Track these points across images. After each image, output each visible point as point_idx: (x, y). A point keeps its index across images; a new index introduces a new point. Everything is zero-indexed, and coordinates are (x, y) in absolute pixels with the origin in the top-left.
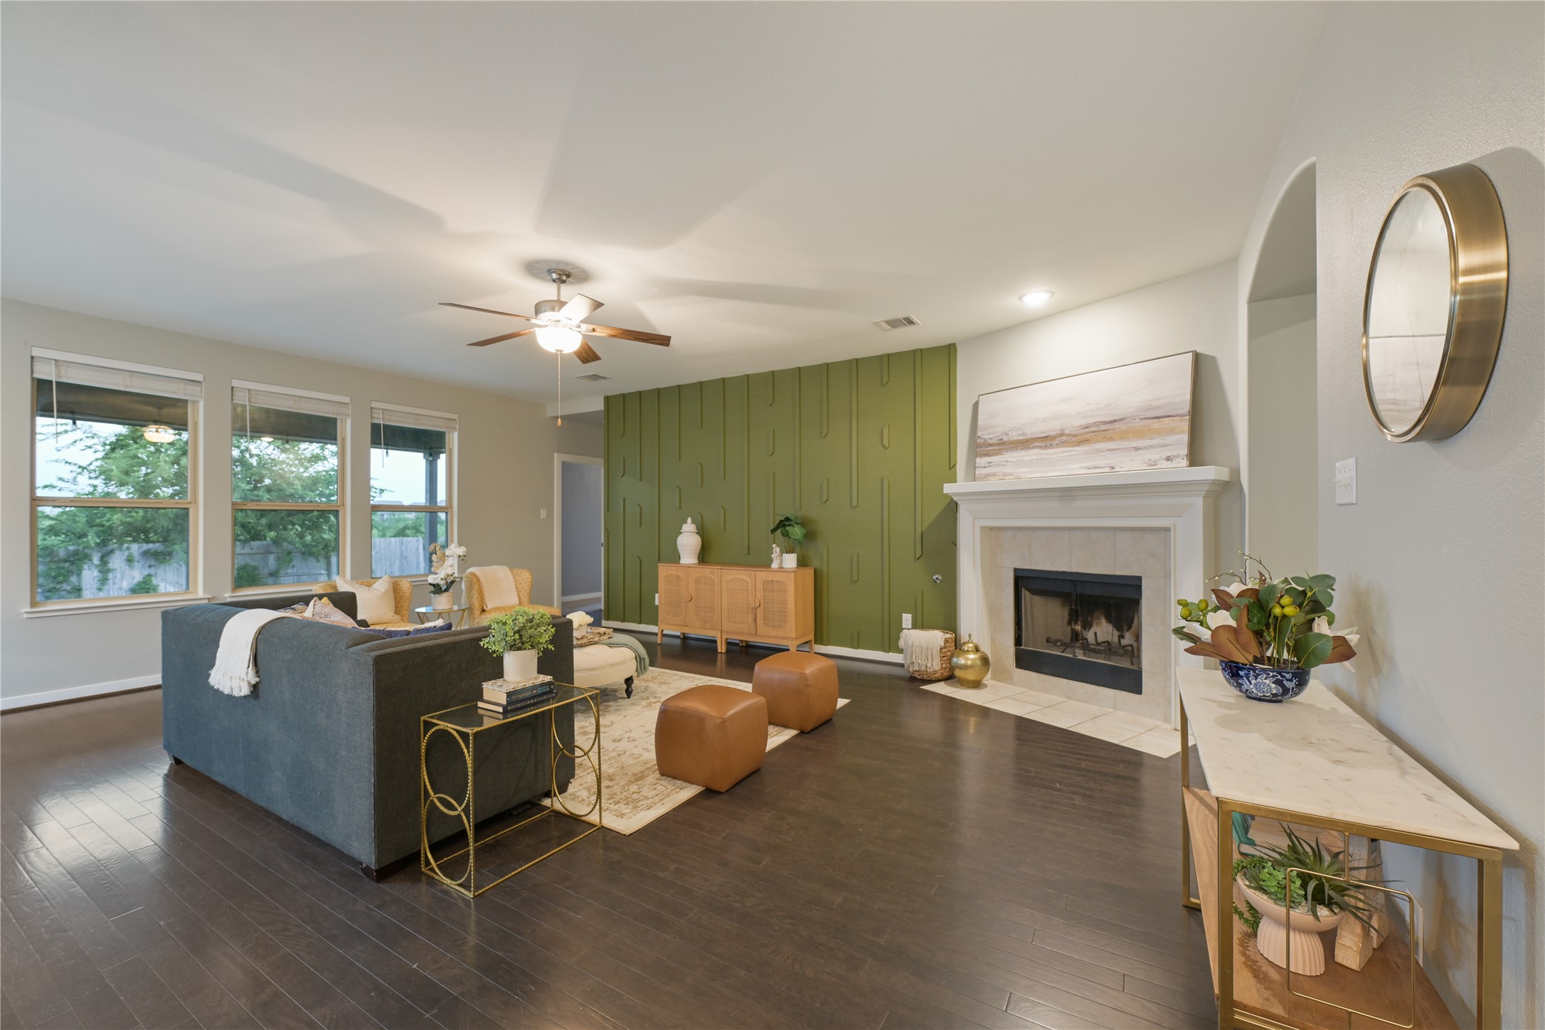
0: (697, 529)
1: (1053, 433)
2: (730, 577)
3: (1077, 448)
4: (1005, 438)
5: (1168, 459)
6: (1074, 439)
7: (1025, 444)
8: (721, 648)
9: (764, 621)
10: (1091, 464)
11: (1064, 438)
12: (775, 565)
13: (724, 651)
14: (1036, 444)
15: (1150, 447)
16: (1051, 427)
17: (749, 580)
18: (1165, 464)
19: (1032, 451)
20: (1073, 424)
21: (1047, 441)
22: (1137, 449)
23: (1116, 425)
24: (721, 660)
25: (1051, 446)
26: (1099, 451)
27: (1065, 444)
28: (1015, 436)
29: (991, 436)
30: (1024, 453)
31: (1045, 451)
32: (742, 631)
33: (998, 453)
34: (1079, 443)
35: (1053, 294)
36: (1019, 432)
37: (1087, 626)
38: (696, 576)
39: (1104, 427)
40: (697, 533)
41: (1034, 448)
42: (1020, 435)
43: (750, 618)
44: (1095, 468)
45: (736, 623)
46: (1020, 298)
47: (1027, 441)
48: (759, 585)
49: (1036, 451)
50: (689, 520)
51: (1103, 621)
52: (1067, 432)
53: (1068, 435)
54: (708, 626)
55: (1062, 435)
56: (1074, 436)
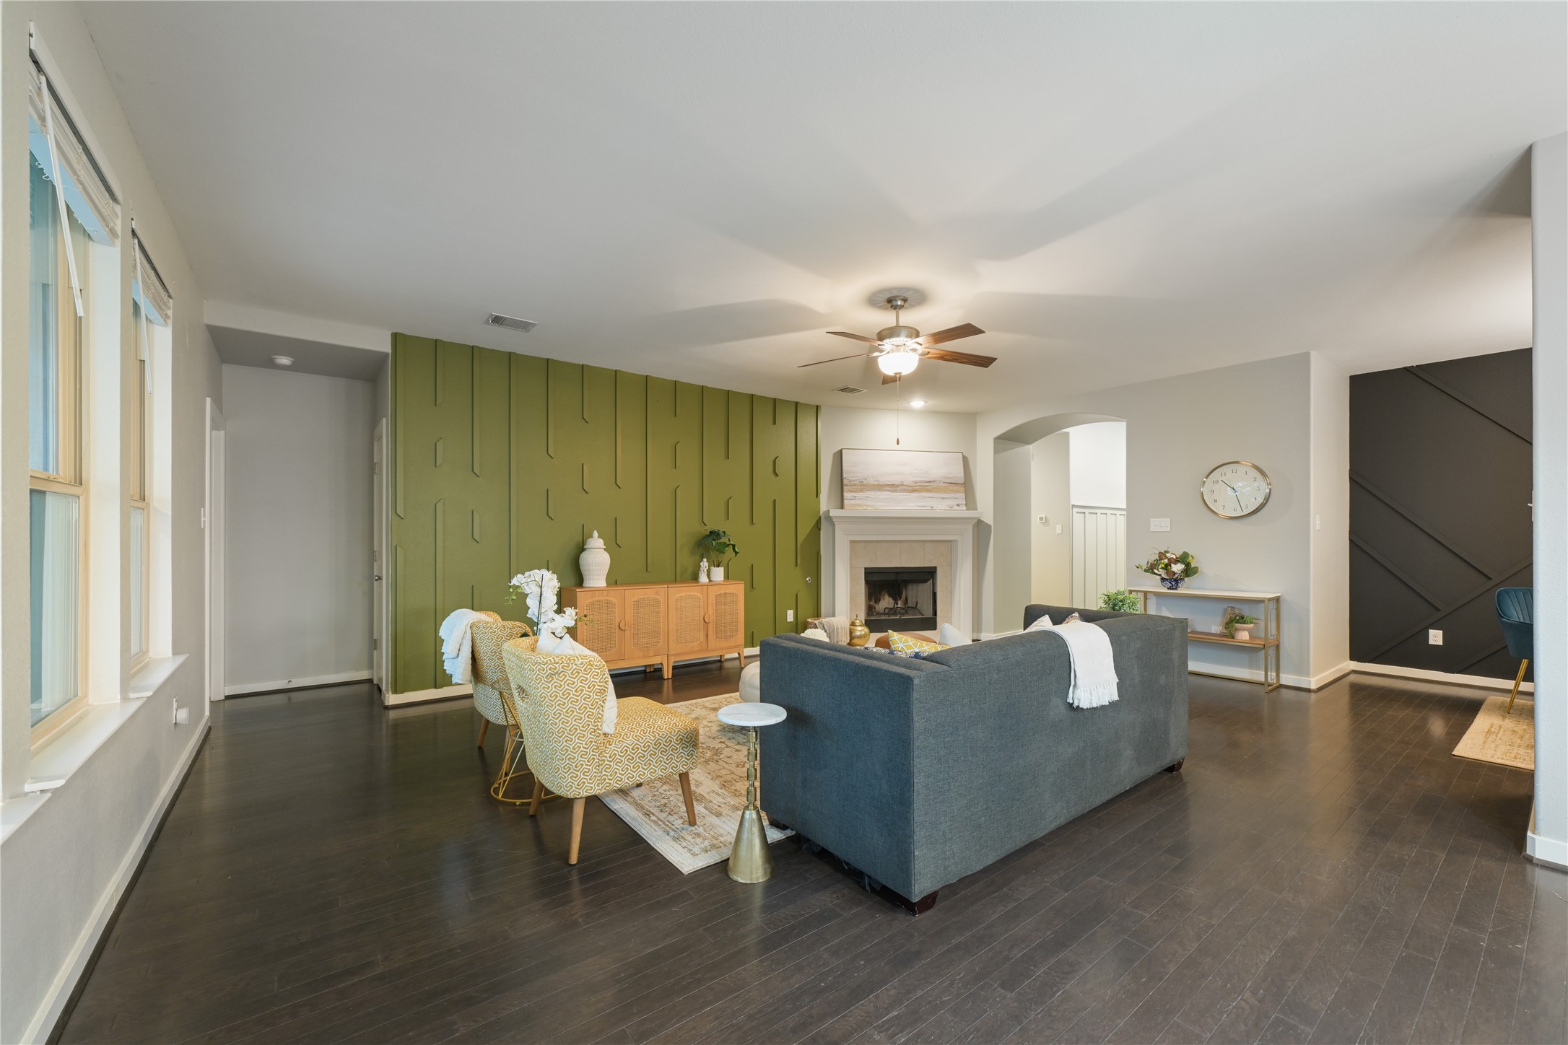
0: (605, 545)
1: (897, 483)
2: (679, 595)
3: (912, 494)
4: (865, 482)
5: (958, 505)
6: (909, 488)
7: (880, 487)
8: (668, 673)
9: (716, 634)
10: (919, 504)
11: (904, 487)
12: (703, 578)
13: (670, 677)
14: (887, 488)
15: (949, 498)
16: (896, 479)
17: (701, 596)
18: (957, 508)
19: (884, 493)
20: (909, 480)
21: (894, 487)
22: (943, 498)
23: (932, 484)
24: (667, 686)
25: (896, 491)
26: (925, 497)
27: (905, 491)
28: (871, 481)
29: (854, 479)
30: (879, 493)
31: (893, 494)
32: (692, 652)
33: (861, 491)
34: (913, 491)
35: (926, 402)
36: (874, 479)
37: (877, 601)
38: (636, 599)
39: (925, 484)
40: (605, 549)
41: (886, 490)
42: (875, 481)
43: (702, 635)
44: (923, 506)
45: (686, 642)
46: (908, 403)
47: (879, 485)
48: (712, 599)
49: (887, 493)
50: (596, 534)
51: (887, 596)
52: (905, 483)
53: (905, 486)
54: (651, 653)
55: (902, 485)
56: (910, 487)
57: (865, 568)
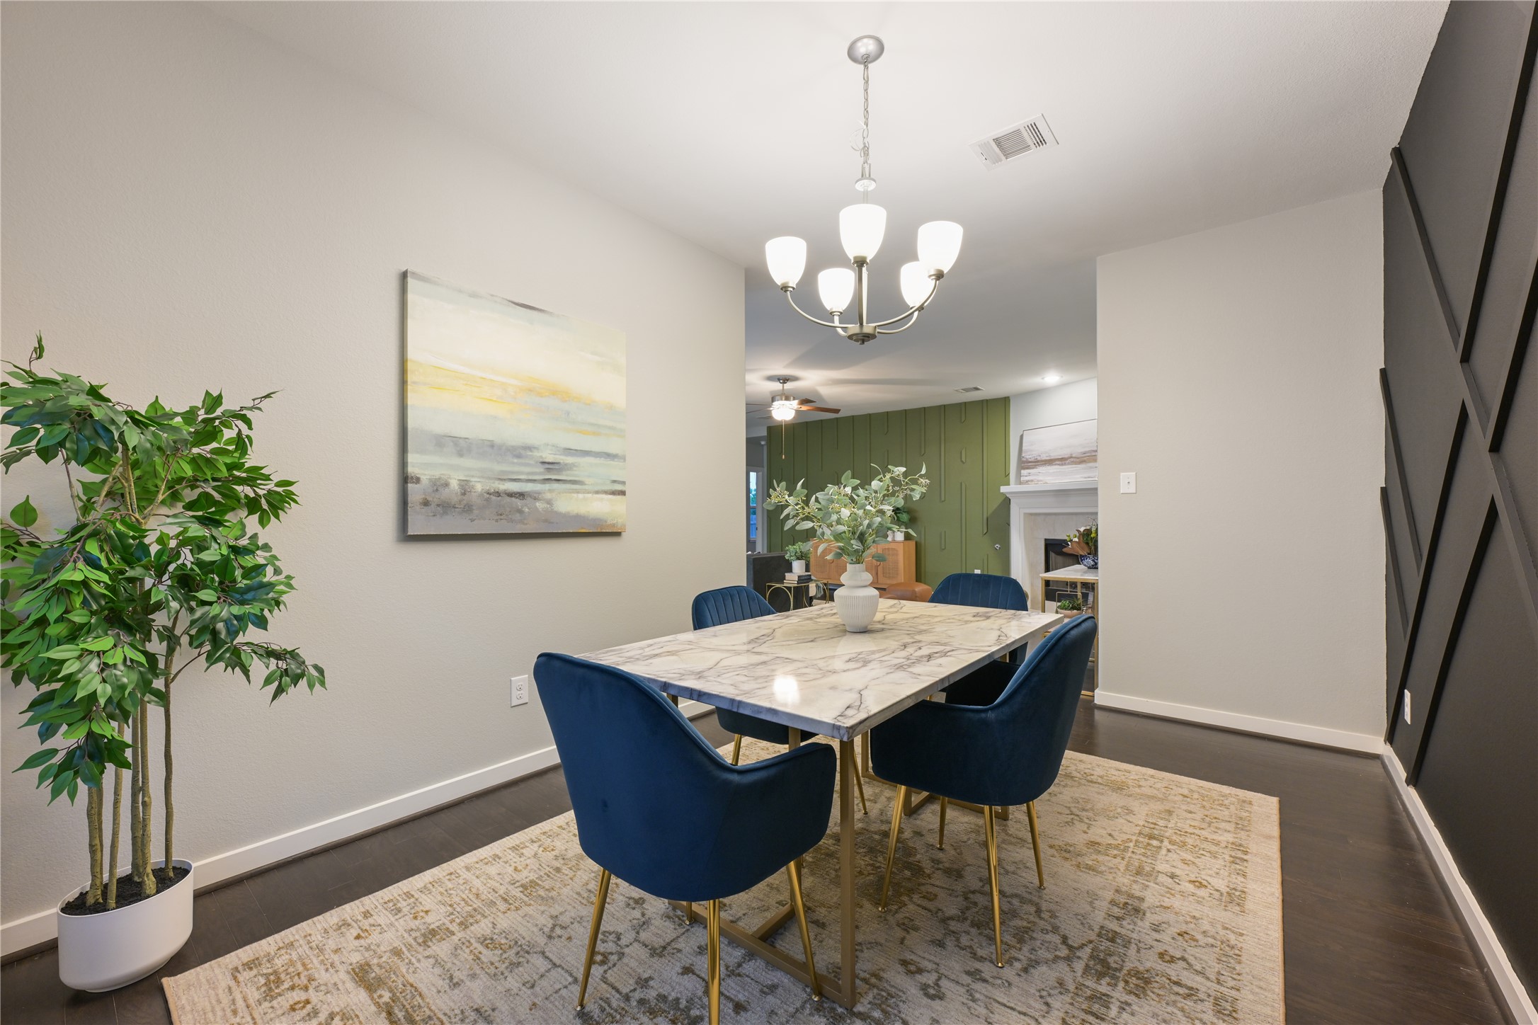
1: (1066, 456)
3: (1080, 466)
4: (1038, 458)
6: (1078, 460)
7: (1050, 462)
9: (883, 574)
10: (1086, 475)
11: (1072, 460)
12: (890, 539)
14: (1056, 463)
16: (1065, 452)
19: (1054, 467)
20: (1077, 451)
21: (1063, 460)
25: (1065, 464)
27: (1073, 463)
28: (1044, 457)
29: (1030, 457)
30: (1049, 467)
31: (1062, 467)
33: (1034, 467)
34: (1081, 462)
36: (1047, 455)
41: (1055, 465)
42: (1047, 457)
43: (875, 571)
44: (1089, 477)
49: (1057, 467)
52: (1074, 456)
53: (1074, 458)
55: (1071, 457)
56: (1078, 458)
57: (1046, 540)
